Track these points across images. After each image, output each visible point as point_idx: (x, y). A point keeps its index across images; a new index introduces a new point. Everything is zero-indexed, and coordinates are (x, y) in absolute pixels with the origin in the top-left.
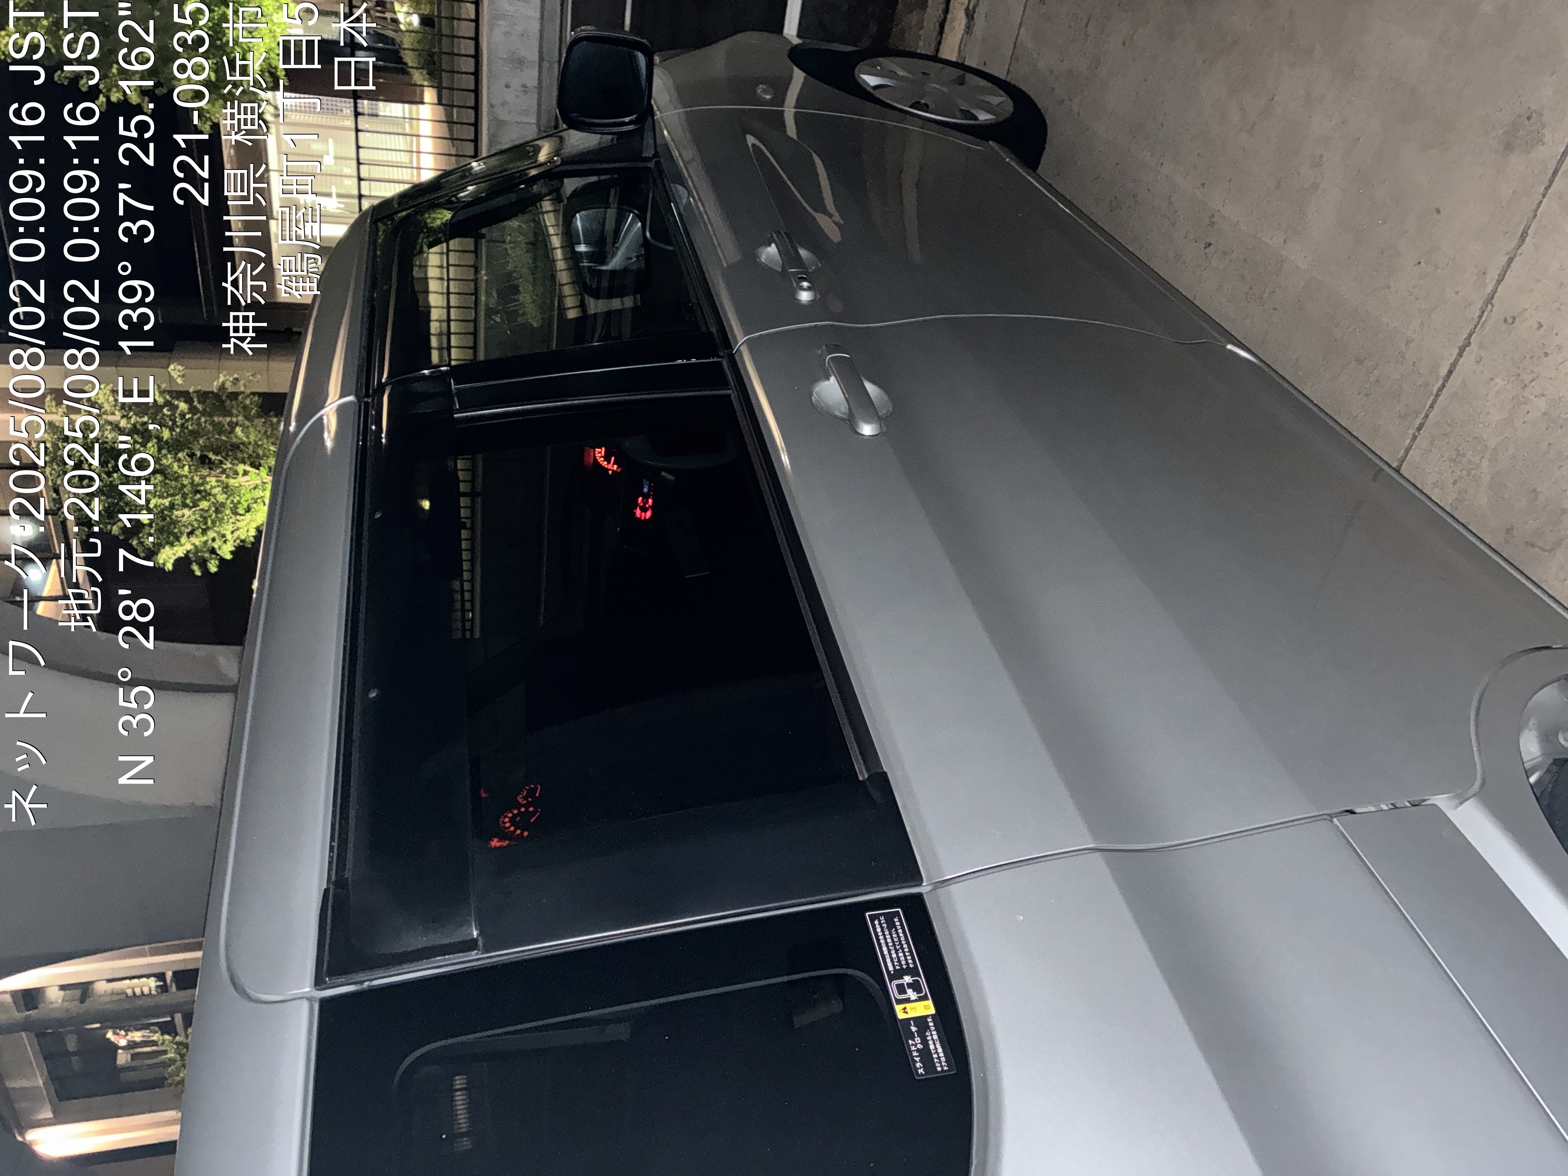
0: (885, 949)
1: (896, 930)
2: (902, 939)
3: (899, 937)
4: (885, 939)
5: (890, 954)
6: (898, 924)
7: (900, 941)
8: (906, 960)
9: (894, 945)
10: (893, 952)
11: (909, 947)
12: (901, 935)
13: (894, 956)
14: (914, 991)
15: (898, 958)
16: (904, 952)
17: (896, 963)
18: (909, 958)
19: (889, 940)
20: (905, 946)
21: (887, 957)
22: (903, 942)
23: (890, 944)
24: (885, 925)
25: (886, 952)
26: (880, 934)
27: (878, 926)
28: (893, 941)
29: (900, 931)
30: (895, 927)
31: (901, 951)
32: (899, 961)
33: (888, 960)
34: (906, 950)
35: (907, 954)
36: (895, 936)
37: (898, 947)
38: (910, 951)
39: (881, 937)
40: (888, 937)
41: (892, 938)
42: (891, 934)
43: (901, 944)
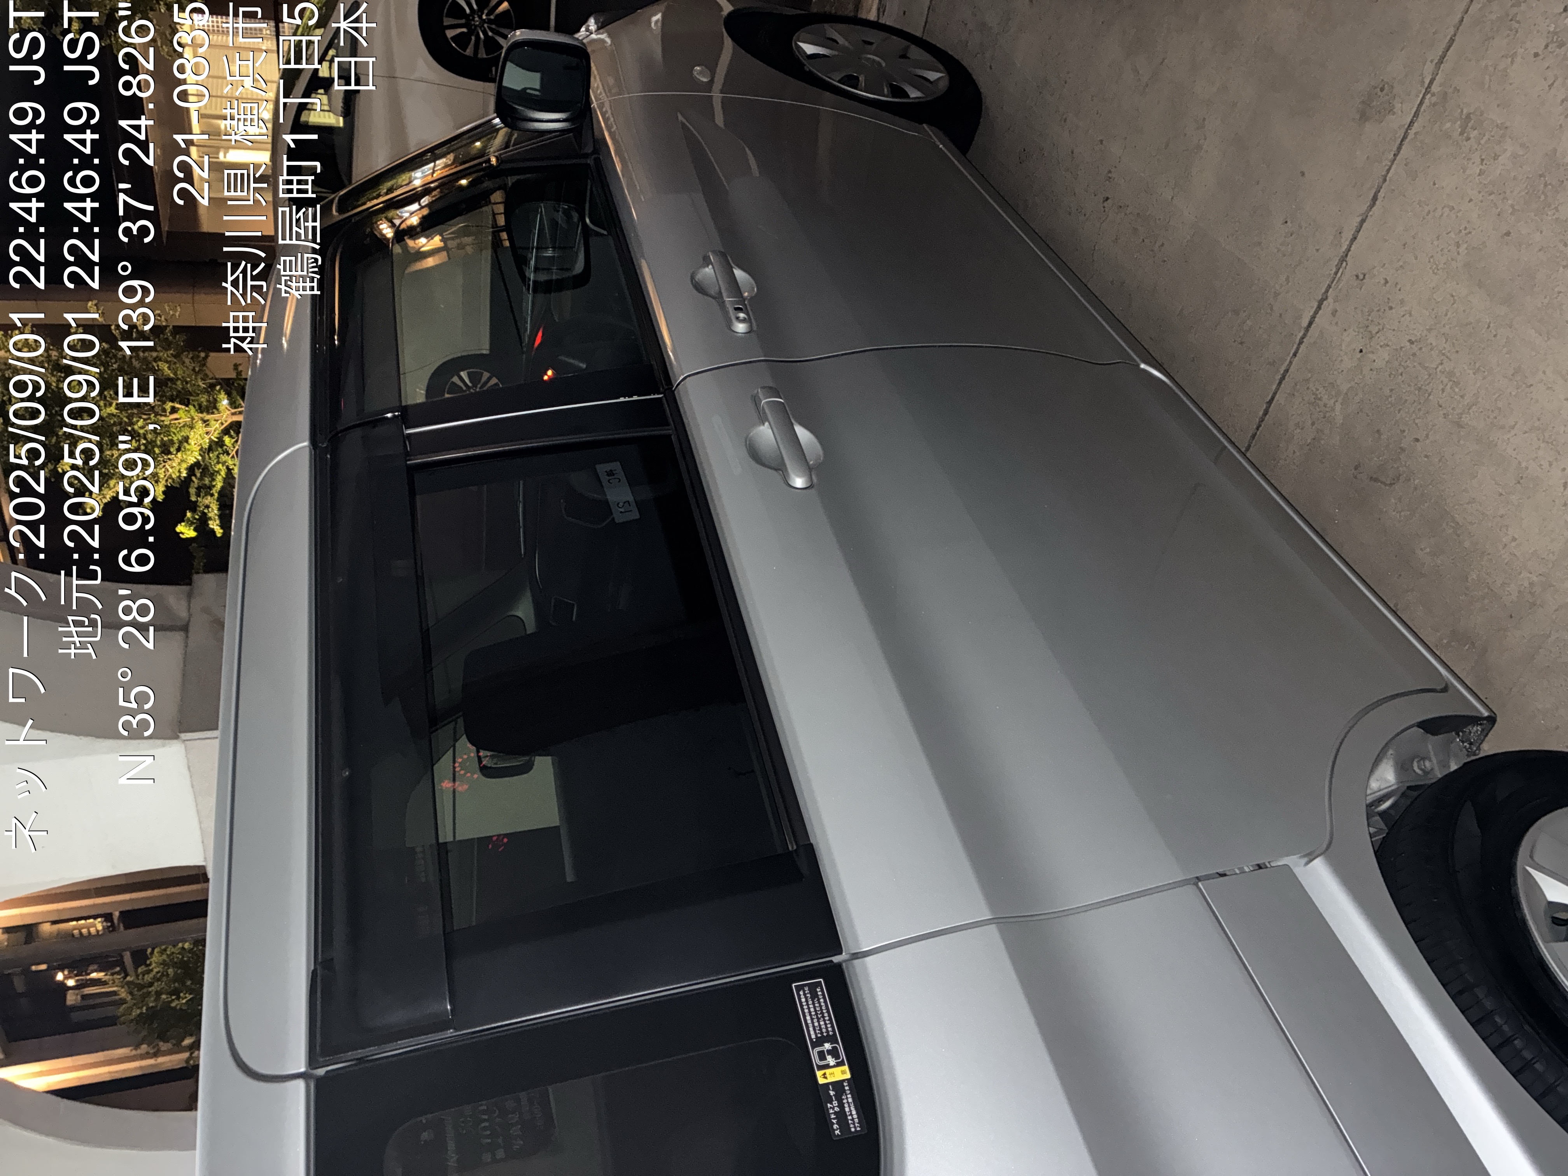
0: (808, 1018)
1: (819, 1000)
2: (824, 1008)
3: (821, 1006)
4: (809, 1008)
5: (813, 1023)
6: (820, 993)
7: (821, 1010)
8: (827, 1028)
9: (817, 1014)
11: (829, 1016)
12: (823, 1004)
13: (816, 1024)
14: (832, 1057)
15: (820, 1025)
16: (824, 1021)
17: (817, 1031)
18: (829, 1026)
19: (812, 1010)
20: (826, 1015)
21: (810, 1025)
22: (824, 1012)
23: (813, 1013)
24: (809, 995)
25: (809, 1021)
26: (804, 1004)
27: (802, 996)
28: (816, 1011)
29: (822, 1000)
30: (817, 996)
31: (822, 1019)
32: (821, 1029)
33: (811, 1029)
34: (827, 1018)
35: (827, 1022)
36: (817, 1005)
38: (830, 1019)
39: (805, 1007)
40: (811, 1006)
41: (815, 1007)
42: (813, 1004)
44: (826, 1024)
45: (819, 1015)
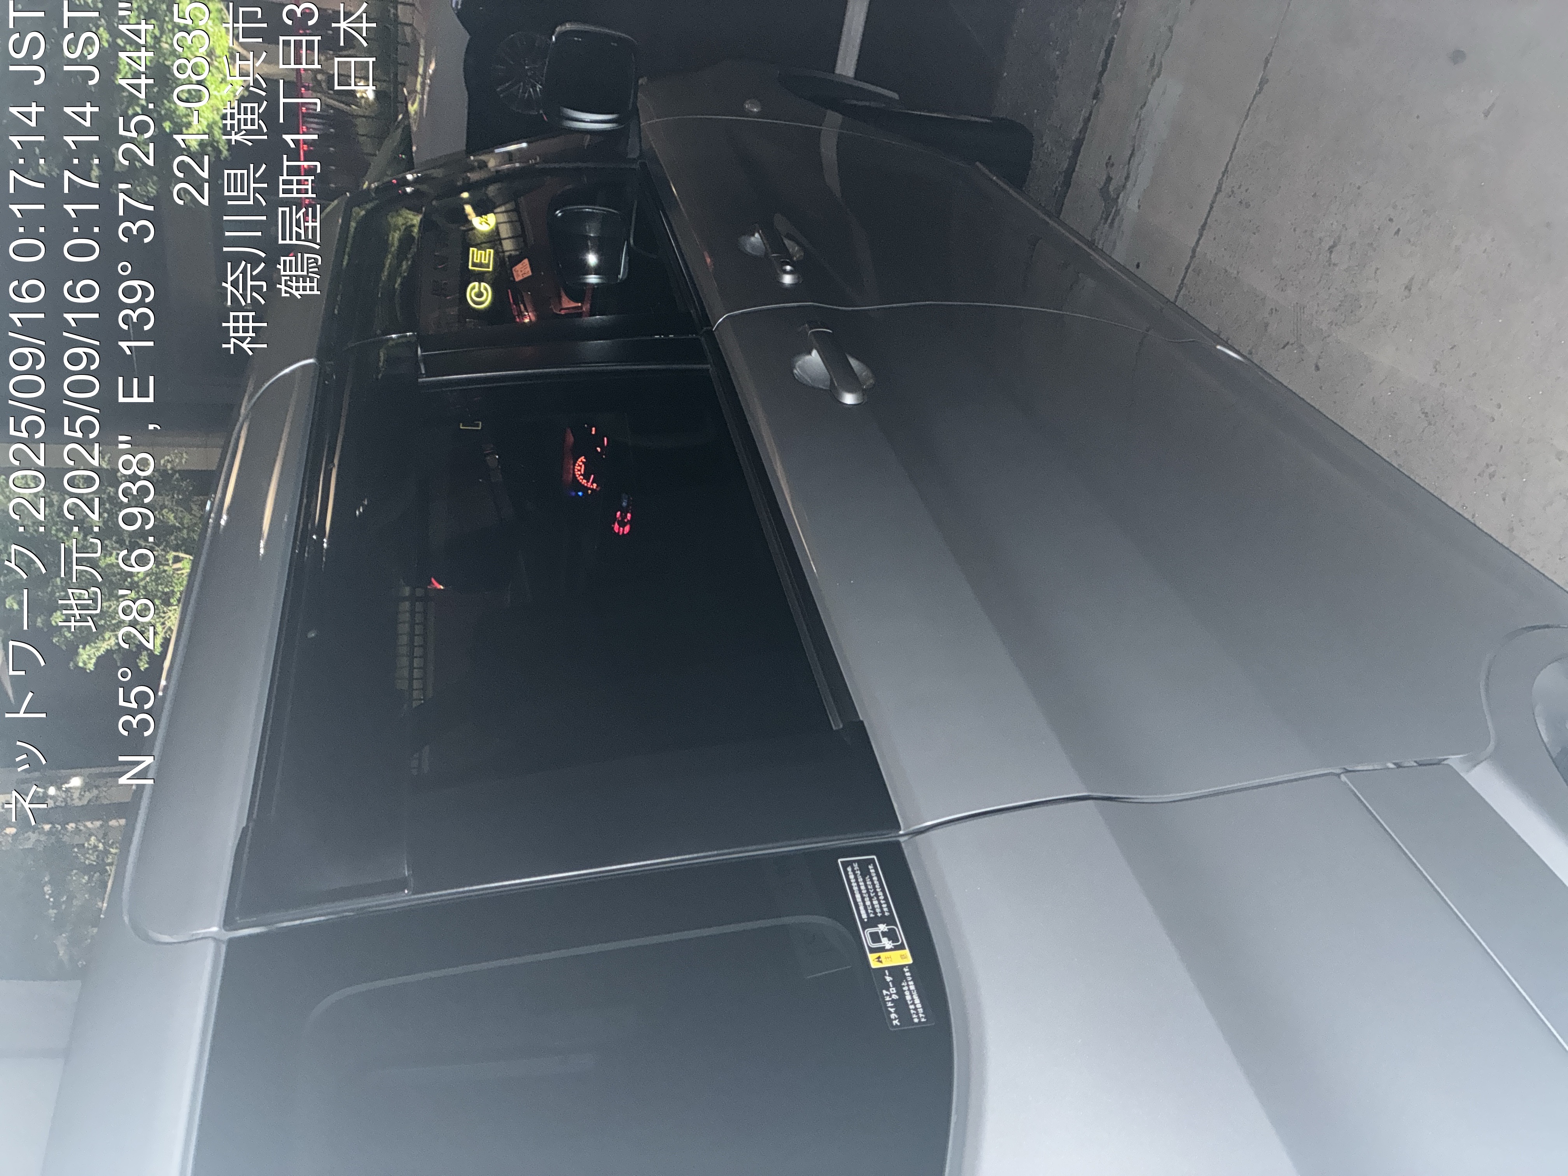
0: (858, 896)
1: (871, 878)
2: (877, 886)
3: (874, 884)
4: (859, 886)
5: (864, 901)
6: (872, 871)
7: (875, 888)
8: (881, 908)
9: (868, 892)
10: (867, 899)
11: (885, 894)
12: (876, 882)
13: (868, 903)
14: (889, 940)
15: (873, 905)
16: (879, 900)
17: (870, 911)
18: (884, 906)
19: (863, 887)
20: (880, 894)
21: (861, 904)
22: (878, 890)
23: (864, 891)
24: (858, 872)
25: (859, 899)
26: (853, 881)
27: (850, 873)
28: (867, 889)
29: (875, 878)
30: (869, 874)
31: (875, 898)
32: (874, 909)
33: (862, 908)
34: (882, 897)
35: (882, 902)
36: (869, 883)
38: (886, 898)
39: (854, 884)
40: (862, 884)
41: (866, 885)
42: (864, 881)
43: (875, 892)
44: (880, 904)
45: (872, 894)
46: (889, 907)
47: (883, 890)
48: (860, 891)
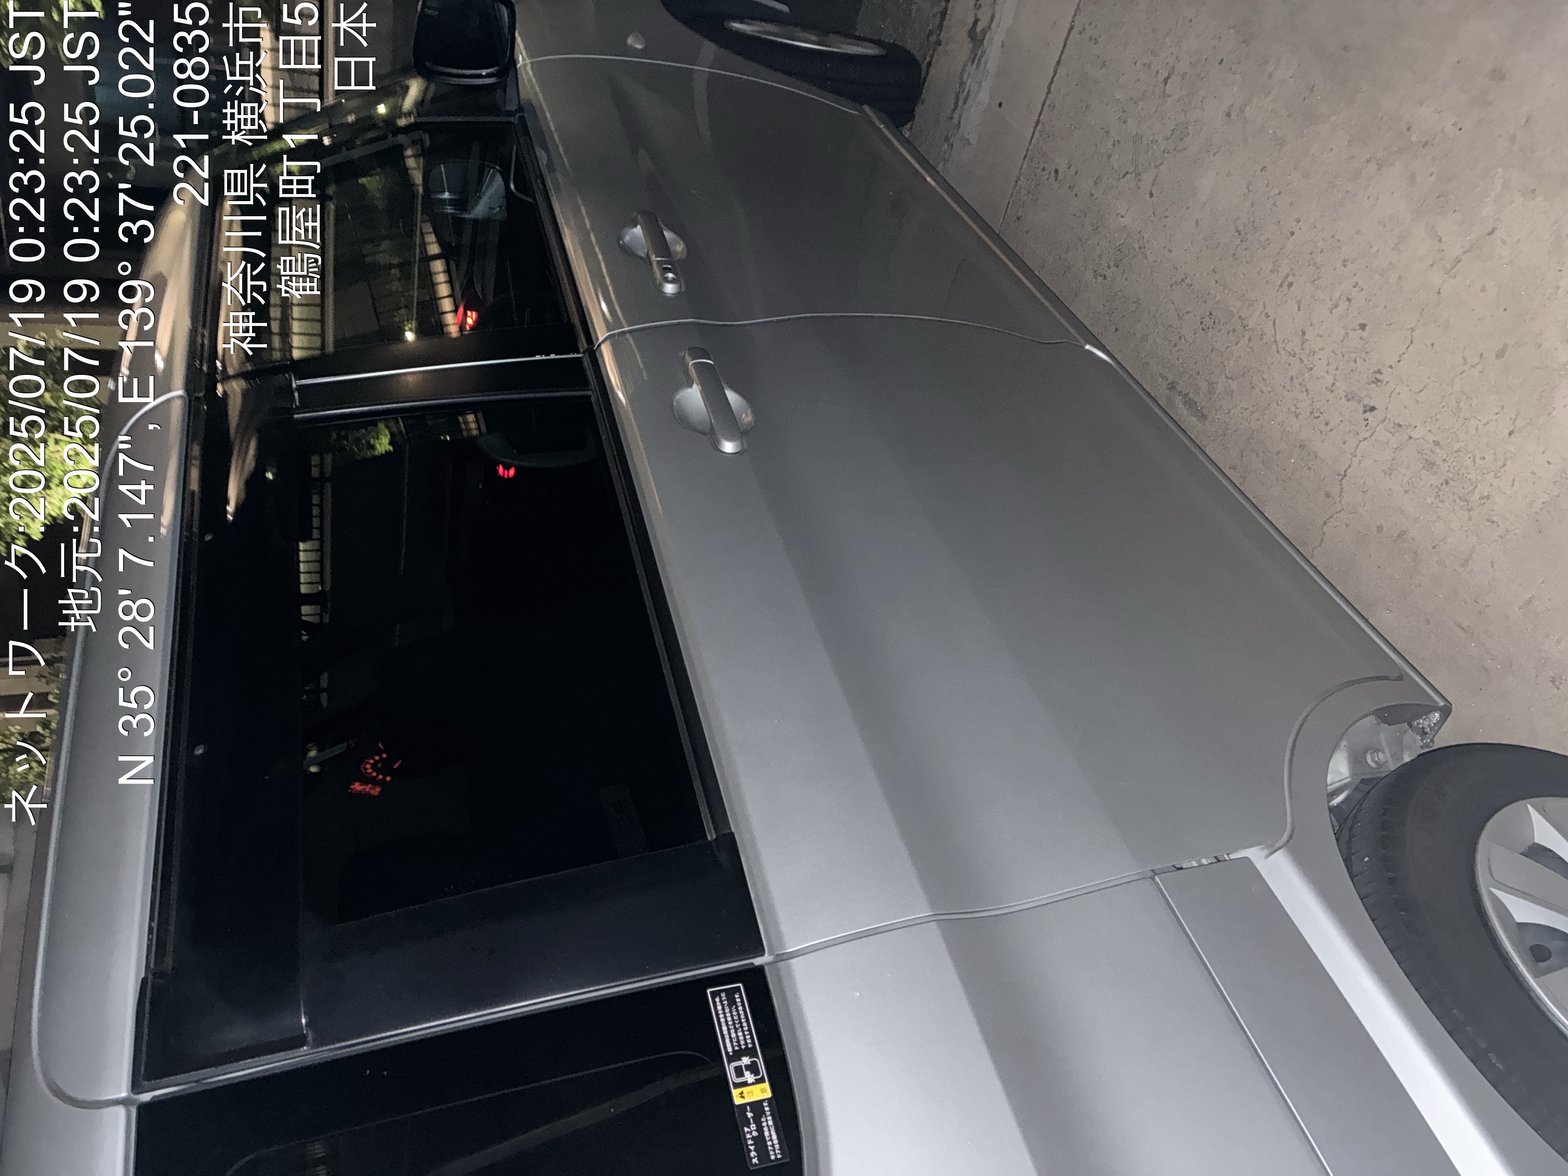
0: (724, 1028)
1: (737, 1008)
2: (742, 1017)
3: (739, 1015)
4: (725, 1017)
5: (729, 1034)
6: (738, 1000)
7: (740, 1018)
8: (745, 1039)
9: (734, 1024)
10: (733, 1031)
11: (749, 1025)
12: (741, 1012)
13: (733, 1035)
14: (751, 1074)
15: (737, 1037)
16: (743, 1031)
17: (735, 1044)
18: (748, 1037)
19: (729, 1019)
20: (745, 1024)
21: (727, 1037)
22: (743, 1020)
23: (730, 1023)
24: (725, 1002)
25: (725, 1032)
26: (720, 1012)
27: (718, 1004)
28: (733, 1020)
29: (740, 1008)
30: (735, 1003)
31: (740, 1030)
32: (738, 1041)
33: (727, 1041)
34: (746, 1028)
35: (746, 1033)
36: (735, 1013)
37: (737, 1026)
38: (750, 1030)
39: (721, 1016)
40: (728, 1015)
41: (732, 1016)
42: (731, 1012)
43: (741, 1023)
44: (744, 1035)
46: (752, 1038)
47: (747, 1021)
48: (726, 1022)
